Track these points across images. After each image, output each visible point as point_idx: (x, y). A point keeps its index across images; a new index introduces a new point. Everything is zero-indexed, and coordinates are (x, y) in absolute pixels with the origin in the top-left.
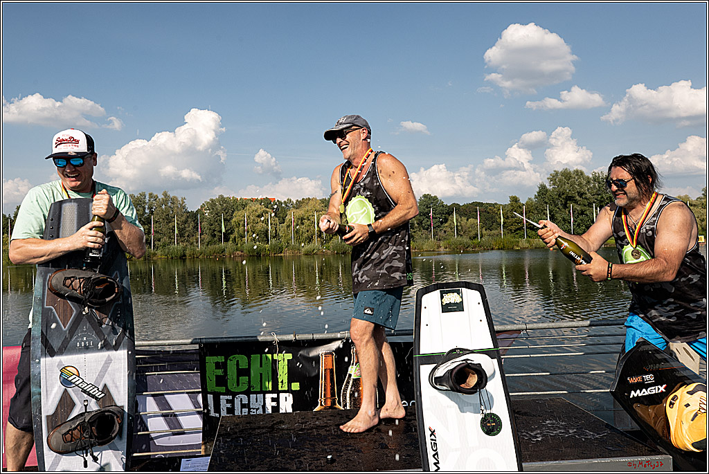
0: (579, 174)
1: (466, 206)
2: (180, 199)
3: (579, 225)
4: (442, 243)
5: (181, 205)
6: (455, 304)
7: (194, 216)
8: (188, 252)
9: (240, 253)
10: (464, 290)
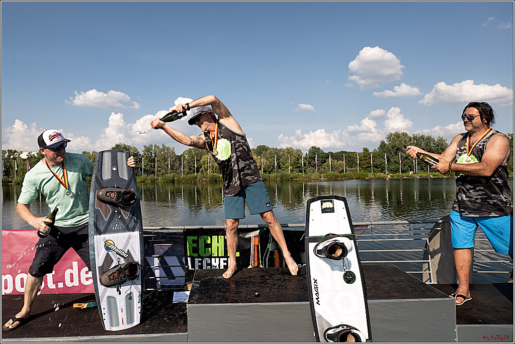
0: (405, 135)
1: (337, 153)
2: (171, 148)
3: (404, 165)
4: (322, 175)
5: (172, 152)
6: (330, 208)
7: (179, 158)
8: (175, 178)
9: (205, 179)
10: (335, 200)
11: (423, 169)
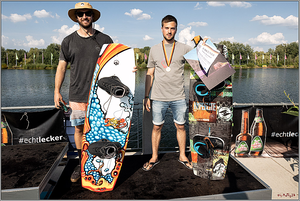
0: (229, 42)
11: (237, 63)
